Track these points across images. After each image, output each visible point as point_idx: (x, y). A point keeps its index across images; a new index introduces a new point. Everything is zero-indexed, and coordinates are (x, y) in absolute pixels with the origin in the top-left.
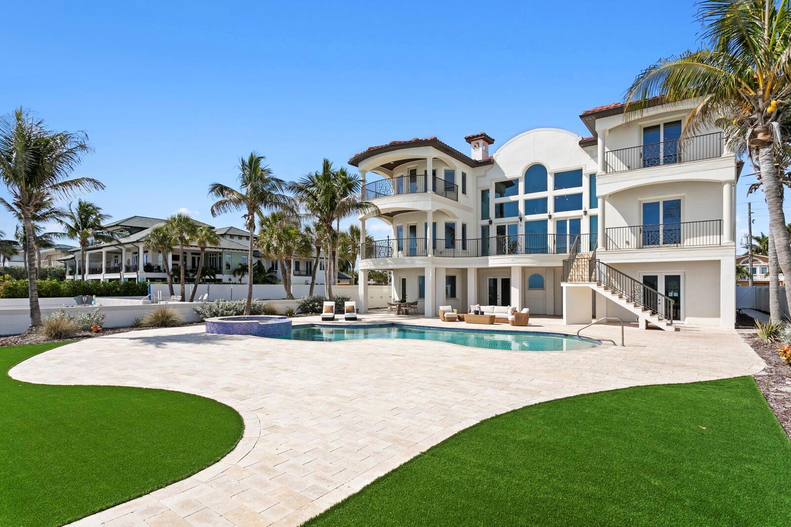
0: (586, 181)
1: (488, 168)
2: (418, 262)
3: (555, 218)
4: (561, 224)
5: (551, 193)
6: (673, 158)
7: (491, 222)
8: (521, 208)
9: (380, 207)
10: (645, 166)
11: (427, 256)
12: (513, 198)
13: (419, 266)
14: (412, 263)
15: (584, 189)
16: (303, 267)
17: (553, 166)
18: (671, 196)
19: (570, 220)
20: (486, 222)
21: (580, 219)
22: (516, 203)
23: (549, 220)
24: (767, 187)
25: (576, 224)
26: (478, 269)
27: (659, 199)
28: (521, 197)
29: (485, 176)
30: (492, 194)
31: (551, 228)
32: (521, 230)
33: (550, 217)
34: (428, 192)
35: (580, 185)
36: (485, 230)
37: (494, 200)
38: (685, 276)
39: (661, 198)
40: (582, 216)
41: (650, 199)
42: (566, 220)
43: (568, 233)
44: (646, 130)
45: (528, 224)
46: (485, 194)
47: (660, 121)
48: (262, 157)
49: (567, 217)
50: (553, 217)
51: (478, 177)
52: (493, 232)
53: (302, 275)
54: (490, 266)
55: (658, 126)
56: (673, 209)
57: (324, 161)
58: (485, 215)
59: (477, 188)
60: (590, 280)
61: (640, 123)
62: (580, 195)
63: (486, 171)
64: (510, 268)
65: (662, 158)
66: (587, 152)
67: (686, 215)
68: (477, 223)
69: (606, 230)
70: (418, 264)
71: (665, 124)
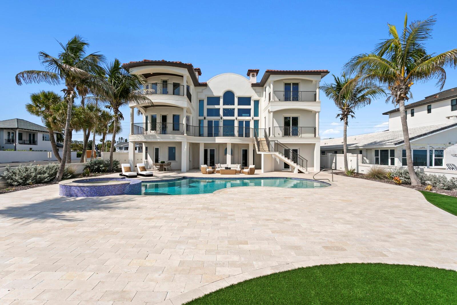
0: (252, 103)
1: (204, 88)
2: (177, 138)
3: (238, 120)
4: (241, 123)
5: (236, 107)
6: (296, 99)
7: (205, 118)
8: (221, 113)
9: (153, 101)
10: (285, 101)
11: (183, 135)
12: (217, 107)
13: (178, 141)
14: (174, 138)
15: (252, 107)
16: (25, 137)
17: (238, 94)
18: (295, 115)
19: (245, 121)
20: (202, 118)
21: (250, 121)
22: (219, 109)
23: (235, 120)
24: (403, 116)
25: (248, 123)
26: (205, 144)
27: (290, 116)
28: (221, 107)
29: (202, 92)
30: (205, 102)
31: (236, 124)
32: (221, 124)
33: (236, 118)
34: (184, 96)
35: (250, 105)
36: (200, 122)
37: (206, 107)
38: (299, 149)
39: (291, 115)
40: (251, 120)
41: (287, 115)
42: (243, 121)
43: (244, 126)
44: (286, 84)
45: (224, 121)
46: (201, 102)
47: (291, 82)
48: (85, 44)
49: (244, 120)
50: (237, 119)
51: (198, 92)
52: (206, 124)
53: (25, 144)
54: (216, 142)
55: (290, 84)
56: (295, 120)
57: (116, 60)
58: (201, 113)
59: (197, 98)
60: (269, 151)
61: (284, 81)
62: (250, 110)
63: (202, 90)
64: (226, 144)
65: (292, 99)
66: (254, 89)
67: (300, 124)
68: (197, 118)
69: (274, 128)
70: (178, 139)
71: (293, 84)
